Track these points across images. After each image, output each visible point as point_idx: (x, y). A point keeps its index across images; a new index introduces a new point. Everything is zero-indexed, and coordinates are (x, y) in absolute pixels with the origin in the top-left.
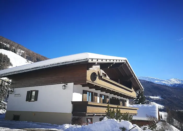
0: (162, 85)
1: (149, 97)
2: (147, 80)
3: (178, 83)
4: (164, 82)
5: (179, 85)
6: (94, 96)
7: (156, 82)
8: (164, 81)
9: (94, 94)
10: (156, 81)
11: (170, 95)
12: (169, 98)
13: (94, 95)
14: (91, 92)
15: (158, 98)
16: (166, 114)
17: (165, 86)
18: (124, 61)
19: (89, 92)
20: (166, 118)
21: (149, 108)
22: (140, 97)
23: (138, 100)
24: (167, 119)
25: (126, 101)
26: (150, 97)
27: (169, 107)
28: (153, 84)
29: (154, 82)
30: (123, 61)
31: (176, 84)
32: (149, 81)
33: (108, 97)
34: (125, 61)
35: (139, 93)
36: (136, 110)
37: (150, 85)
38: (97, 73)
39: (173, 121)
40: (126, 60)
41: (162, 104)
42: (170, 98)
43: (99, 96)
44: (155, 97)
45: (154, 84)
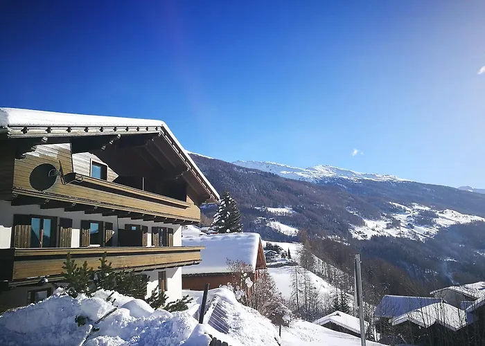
0: (295, 181)
1: (266, 210)
2: (264, 169)
3: (330, 175)
4: (300, 174)
5: (332, 179)
6: (58, 227)
7: (284, 174)
8: (301, 171)
9: (58, 223)
10: (284, 172)
11: (312, 203)
12: (309, 209)
13: (60, 226)
14: (47, 217)
15: (285, 210)
16: (300, 246)
17: (303, 182)
18: (156, 129)
19: (42, 218)
20: (299, 256)
21: (239, 241)
22: (228, 216)
23: (223, 221)
24: (302, 258)
25: (172, 231)
26: (269, 209)
27: (308, 231)
28: (275, 180)
29: (279, 174)
30: (152, 131)
31: (325, 178)
32: (268, 170)
33: (109, 226)
34: (159, 129)
35: (225, 205)
36: (200, 250)
37: (269, 181)
38: (57, 166)
39: (313, 262)
40: (162, 128)
41: (293, 225)
42: (312, 211)
43: (80, 226)
44: (279, 210)
45: (278, 180)
